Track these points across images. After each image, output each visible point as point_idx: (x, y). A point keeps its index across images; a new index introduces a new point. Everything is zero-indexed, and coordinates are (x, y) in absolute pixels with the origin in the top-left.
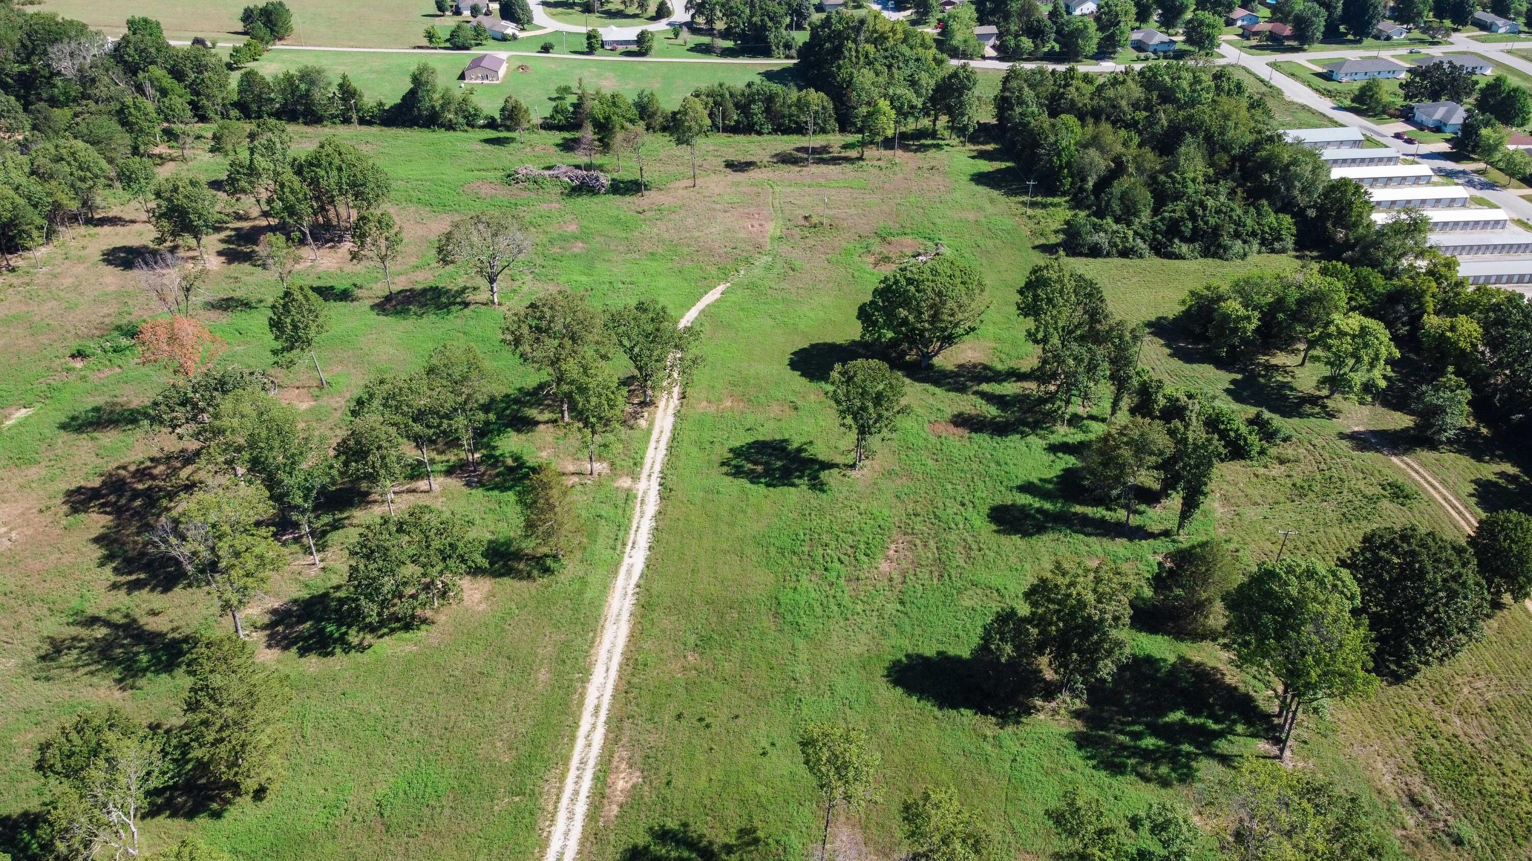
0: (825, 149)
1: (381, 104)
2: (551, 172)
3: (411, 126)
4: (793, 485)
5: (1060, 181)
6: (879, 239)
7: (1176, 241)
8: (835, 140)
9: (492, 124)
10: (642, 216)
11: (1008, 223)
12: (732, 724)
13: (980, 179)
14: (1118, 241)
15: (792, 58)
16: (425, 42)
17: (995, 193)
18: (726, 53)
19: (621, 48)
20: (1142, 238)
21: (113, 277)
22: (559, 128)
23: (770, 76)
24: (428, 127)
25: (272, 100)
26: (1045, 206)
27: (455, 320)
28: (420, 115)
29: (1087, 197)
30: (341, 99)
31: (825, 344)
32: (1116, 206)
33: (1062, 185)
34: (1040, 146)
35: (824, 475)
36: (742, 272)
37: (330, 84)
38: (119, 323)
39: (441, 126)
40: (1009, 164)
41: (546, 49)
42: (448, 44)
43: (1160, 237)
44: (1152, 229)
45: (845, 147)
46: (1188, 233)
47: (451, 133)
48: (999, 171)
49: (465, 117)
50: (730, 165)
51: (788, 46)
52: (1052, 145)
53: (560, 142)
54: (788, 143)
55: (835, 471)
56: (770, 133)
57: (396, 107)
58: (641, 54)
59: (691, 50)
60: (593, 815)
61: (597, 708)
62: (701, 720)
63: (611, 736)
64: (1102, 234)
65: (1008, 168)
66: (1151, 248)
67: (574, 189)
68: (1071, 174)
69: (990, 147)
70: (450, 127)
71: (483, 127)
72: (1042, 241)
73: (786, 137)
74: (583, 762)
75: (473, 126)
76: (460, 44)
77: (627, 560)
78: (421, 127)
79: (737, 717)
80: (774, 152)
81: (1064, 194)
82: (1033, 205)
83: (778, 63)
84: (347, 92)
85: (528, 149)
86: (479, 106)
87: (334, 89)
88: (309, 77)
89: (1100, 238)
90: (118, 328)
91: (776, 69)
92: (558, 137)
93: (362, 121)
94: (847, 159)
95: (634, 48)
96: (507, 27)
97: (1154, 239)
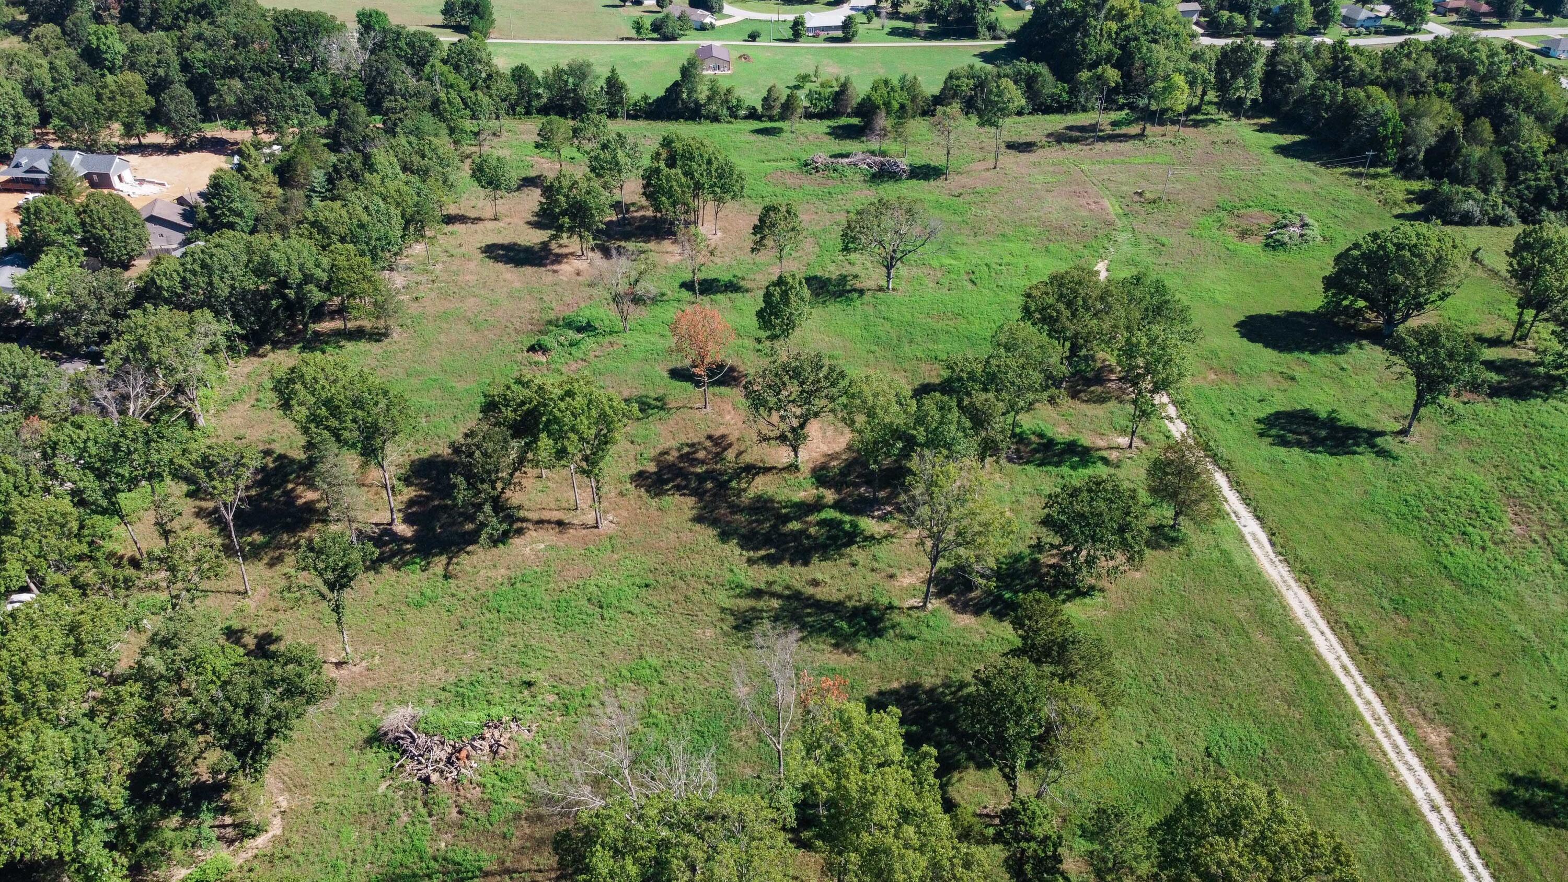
0: (1093, 128)
1: (645, 98)
2: (847, 160)
3: (676, 119)
4: (1355, 453)
5: (1384, 151)
6: (1225, 213)
7: (1544, 209)
8: (1104, 119)
9: (753, 115)
10: (961, 199)
11: (1351, 193)
12: (1498, 682)
13: (1282, 150)
14: (1489, 209)
15: (1000, 39)
16: (633, 33)
17: (1311, 165)
18: (930, 36)
19: (823, 35)
20: (1510, 206)
21: (509, 274)
22: (820, 116)
23: (986, 57)
24: (693, 119)
25: (538, 96)
26: (1375, 176)
27: (861, 308)
28: (687, 108)
29: (1416, 167)
30: (607, 93)
31: (1261, 316)
32: (1474, 174)
33: (1386, 155)
34: (1356, 116)
35: (1379, 440)
36: (1112, 250)
37: (598, 77)
38: (547, 318)
39: (707, 118)
40: (1303, 137)
41: (753, 37)
42: (655, 35)
43: (1527, 205)
44: (1518, 196)
45: (1114, 124)
46: (1554, 199)
47: (716, 126)
48: (1295, 144)
49: (728, 108)
50: (1010, 146)
51: (992, 27)
52: (1372, 116)
53: (828, 130)
54: (1058, 122)
55: (1388, 438)
56: (1030, 113)
57: (659, 101)
58: (846, 39)
59: (890, 34)
60: (1430, 767)
61: (1344, 667)
62: (1463, 678)
63: (1385, 694)
64: (1470, 202)
65: (1303, 141)
66: (1519, 217)
67: (874, 176)
68: (1396, 144)
69: (1266, 120)
70: (715, 119)
71: (746, 117)
72: (1400, 211)
73: (1047, 117)
74: (1378, 720)
75: (736, 117)
76: (669, 35)
77: (1245, 531)
78: (686, 120)
79: (1498, 674)
80: (1046, 132)
81: (1386, 165)
82: (1360, 175)
83: (988, 44)
84: (614, 86)
85: (802, 138)
86: (742, 96)
87: (602, 82)
88: (580, 72)
89: (1468, 205)
90: (550, 322)
91: (990, 50)
92: (822, 126)
93: (630, 117)
94: (1126, 137)
95: (839, 34)
96: (705, 16)
97: (1521, 207)
